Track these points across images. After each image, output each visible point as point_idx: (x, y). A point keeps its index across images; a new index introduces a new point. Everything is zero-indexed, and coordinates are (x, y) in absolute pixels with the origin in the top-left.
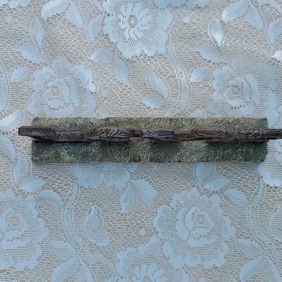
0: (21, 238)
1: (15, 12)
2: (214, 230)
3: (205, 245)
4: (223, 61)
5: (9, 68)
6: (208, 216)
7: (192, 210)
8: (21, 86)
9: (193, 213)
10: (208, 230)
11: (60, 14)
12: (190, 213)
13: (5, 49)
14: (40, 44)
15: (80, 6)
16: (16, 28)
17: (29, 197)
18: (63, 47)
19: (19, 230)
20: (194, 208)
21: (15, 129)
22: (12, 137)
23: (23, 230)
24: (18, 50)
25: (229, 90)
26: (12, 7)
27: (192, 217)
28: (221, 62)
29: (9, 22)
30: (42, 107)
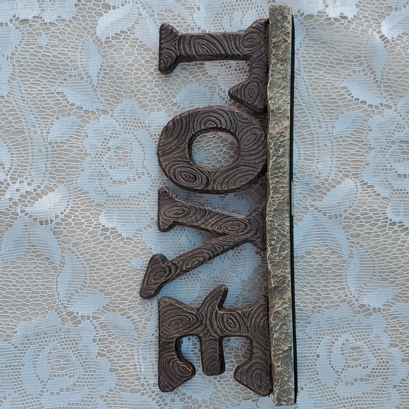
0: (73, 390)
1: (53, 29)
2: (377, 369)
3: (363, 394)
4: (385, 103)
5: (45, 118)
6: (366, 349)
7: (341, 340)
8: (66, 147)
9: (344, 344)
10: (368, 371)
11: (126, 30)
12: (338, 344)
13: (39, 88)
14: (94, 79)
15: (156, 17)
16: (56, 53)
17: (85, 324)
18: (132, 83)
19: (70, 377)
20: (344, 337)
21: (59, 214)
22: (55, 228)
23: (76, 377)
24: (59, 89)
25: (395, 147)
26: (47, 21)
27: (342, 351)
28: (381, 104)
29: (44, 44)
30: (101, 179)
